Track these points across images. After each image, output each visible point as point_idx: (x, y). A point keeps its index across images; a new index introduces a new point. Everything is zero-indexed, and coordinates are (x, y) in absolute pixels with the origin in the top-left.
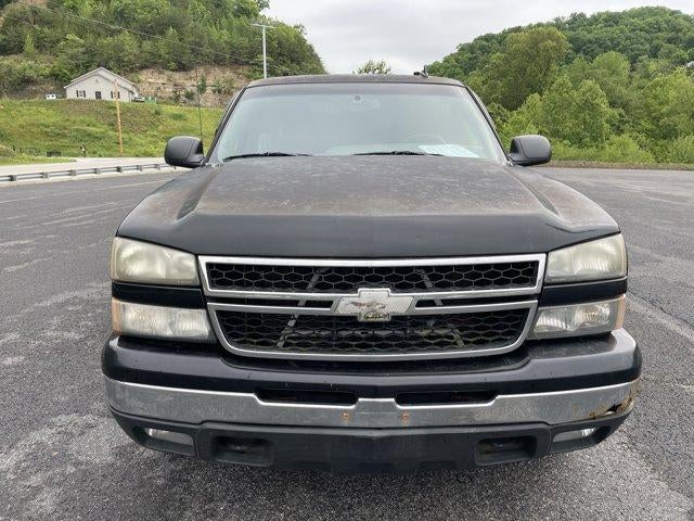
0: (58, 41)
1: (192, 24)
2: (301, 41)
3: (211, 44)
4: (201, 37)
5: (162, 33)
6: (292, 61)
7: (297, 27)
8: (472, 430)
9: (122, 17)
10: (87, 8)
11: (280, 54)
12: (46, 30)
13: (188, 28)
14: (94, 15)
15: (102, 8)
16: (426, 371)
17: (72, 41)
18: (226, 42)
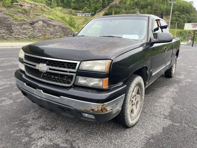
0: (120, 12)
1: (155, 4)
2: (191, 6)
3: (160, 9)
4: (157, 8)
5: (147, 7)
6: (187, 13)
7: (190, 2)
8: (56, 103)
9: (137, 4)
10: (128, 3)
11: (183, 11)
12: (118, 9)
13: (154, 5)
14: (130, 4)
15: (132, 2)
16: (50, 86)
17: (123, 11)
18: (165, 9)
